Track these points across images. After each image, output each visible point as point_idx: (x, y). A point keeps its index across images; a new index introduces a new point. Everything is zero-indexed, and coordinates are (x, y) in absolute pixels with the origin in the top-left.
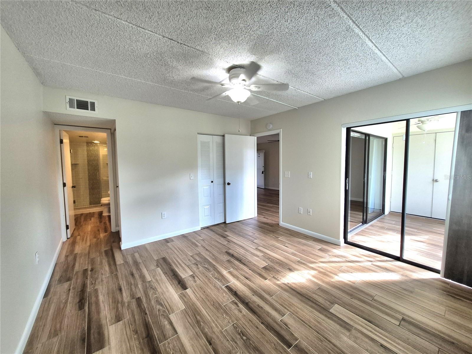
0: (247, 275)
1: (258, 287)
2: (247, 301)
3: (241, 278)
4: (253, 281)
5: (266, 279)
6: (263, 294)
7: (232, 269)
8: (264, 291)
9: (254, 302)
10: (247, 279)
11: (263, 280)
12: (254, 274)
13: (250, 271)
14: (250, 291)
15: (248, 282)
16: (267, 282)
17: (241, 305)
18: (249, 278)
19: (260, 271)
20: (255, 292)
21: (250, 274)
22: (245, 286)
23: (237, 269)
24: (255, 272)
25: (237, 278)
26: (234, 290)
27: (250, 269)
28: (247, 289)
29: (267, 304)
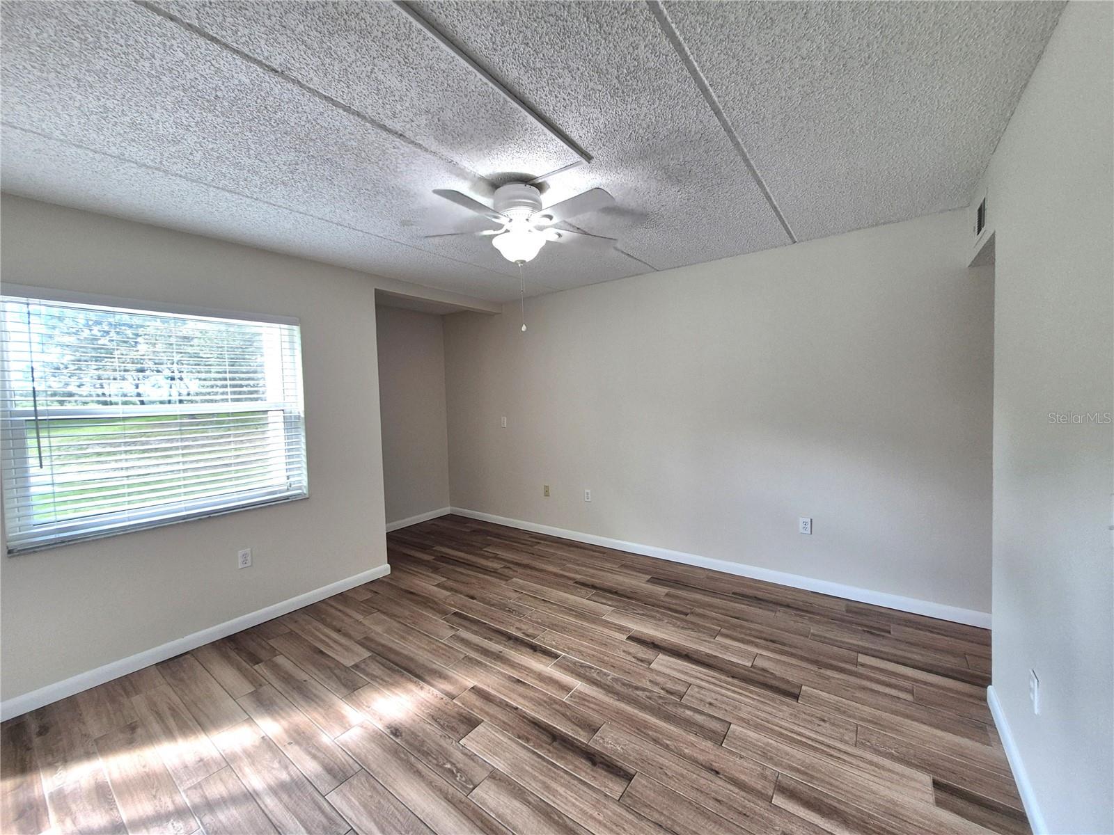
0: (521, 689)
1: (491, 667)
2: (511, 642)
3: (534, 678)
4: (504, 679)
5: (473, 688)
6: (481, 658)
7: (565, 698)
8: (479, 662)
9: (497, 643)
10: (519, 681)
11: (480, 685)
12: (503, 698)
13: (515, 704)
14: (508, 657)
15: (516, 675)
16: (470, 682)
17: (519, 634)
18: (515, 682)
19: (486, 708)
20: (498, 657)
21: (512, 695)
22: (519, 664)
23: (550, 703)
24: (501, 703)
25: (541, 677)
26: (539, 654)
27: (517, 708)
28: (515, 661)
29: (475, 645)
